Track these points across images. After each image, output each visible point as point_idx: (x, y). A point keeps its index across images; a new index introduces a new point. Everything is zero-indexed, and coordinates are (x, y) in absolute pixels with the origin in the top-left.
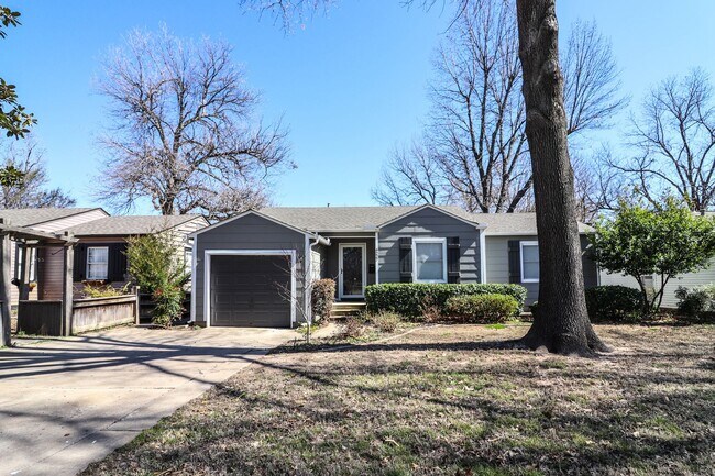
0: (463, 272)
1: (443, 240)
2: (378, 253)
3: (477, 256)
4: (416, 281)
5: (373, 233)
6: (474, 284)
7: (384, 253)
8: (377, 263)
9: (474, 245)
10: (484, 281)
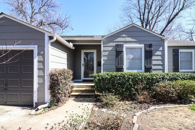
0: (154, 65)
1: (142, 46)
2: (103, 53)
3: (163, 56)
4: (126, 71)
5: (100, 41)
6: (160, 72)
7: (107, 53)
8: (102, 59)
9: (161, 49)
10: (166, 71)
